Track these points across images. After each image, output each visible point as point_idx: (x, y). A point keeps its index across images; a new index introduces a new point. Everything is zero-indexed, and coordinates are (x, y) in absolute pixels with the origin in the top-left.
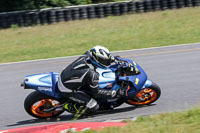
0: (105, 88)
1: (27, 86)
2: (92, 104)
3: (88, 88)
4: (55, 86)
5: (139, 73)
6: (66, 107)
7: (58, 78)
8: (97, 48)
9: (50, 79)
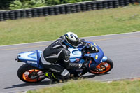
0: (75, 62)
1: (20, 60)
2: (65, 73)
3: (62, 62)
4: (39, 60)
5: (98, 51)
6: (47, 75)
7: (41, 54)
8: (69, 34)
9: (36, 55)
